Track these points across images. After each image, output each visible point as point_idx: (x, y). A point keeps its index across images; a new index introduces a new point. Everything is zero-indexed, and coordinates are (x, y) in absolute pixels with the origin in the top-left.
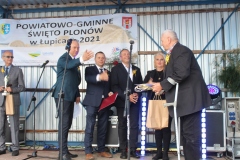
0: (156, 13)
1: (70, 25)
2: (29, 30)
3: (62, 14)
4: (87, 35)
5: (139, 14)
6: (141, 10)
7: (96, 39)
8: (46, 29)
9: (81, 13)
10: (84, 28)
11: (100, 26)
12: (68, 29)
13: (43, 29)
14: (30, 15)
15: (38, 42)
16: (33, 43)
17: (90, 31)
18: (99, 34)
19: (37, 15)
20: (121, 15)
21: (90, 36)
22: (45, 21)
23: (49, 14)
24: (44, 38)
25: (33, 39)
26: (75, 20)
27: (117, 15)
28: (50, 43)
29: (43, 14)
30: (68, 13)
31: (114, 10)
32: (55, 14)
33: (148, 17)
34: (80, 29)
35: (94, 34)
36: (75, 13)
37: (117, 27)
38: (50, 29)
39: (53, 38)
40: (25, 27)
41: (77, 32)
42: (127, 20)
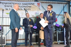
1: (20, 4)
2: (5, 4)
5: (42, 2)
7: (29, 9)
8: (11, 5)
11: (30, 5)
12: (19, 5)
15: (9, 9)
21: (27, 8)
22: (11, 2)
25: (7, 8)
31: (34, 1)
34: (23, 6)
37: (36, 6)
38: (13, 5)
40: (3, 3)
41: (22, 7)
42: (39, 4)
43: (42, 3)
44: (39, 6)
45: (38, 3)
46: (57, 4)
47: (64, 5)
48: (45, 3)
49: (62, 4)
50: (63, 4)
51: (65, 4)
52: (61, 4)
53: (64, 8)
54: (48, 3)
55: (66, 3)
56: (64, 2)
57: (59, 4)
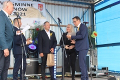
6: (47, 1)
7: (23, 14)
11: (26, 7)
17: (19, 9)
18: (25, 12)
21: (19, 12)
35: (22, 11)
37: (36, 9)
42: (40, 6)
43: (47, 5)
44: (41, 10)
45: (39, 4)
46: (72, 8)
47: (84, 10)
48: (52, 4)
49: (81, 9)
50: (83, 8)
51: (86, 8)
52: (78, 9)
53: (83, 15)
54: (57, 4)
55: (87, 6)
56: (84, 6)
57: (76, 8)
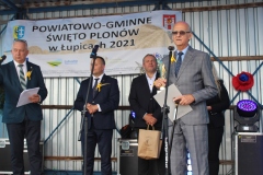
0: (206, 9)
1: (97, 26)
2: (47, 33)
3: (88, 12)
4: (119, 38)
5: (184, 11)
6: (187, 5)
7: (130, 43)
8: (69, 32)
9: (111, 10)
10: (115, 30)
12: (96, 31)
13: (65, 32)
14: (49, 15)
15: (59, 48)
16: (53, 49)
17: (123, 33)
18: (134, 37)
19: (57, 14)
20: (161, 13)
21: (122, 39)
22: (67, 22)
23: (72, 13)
24: (66, 43)
25: (53, 43)
26: (104, 20)
27: (157, 12)
28: (74, 49)
29: (64, 13)
30: (96, 11)
31: (153, 7)
32: (80, 12)
33: (196, 14)
34: (110, 31)
35: (128, 37)
36: (104, 11)
38: (73, 31)
39: (77, 42)
40: (43, 29)
41: (106, 35)
42: (169, 18)
43: (188, 14)
44: (169, 27)
45: (165, 16)
54: (213, 8)
